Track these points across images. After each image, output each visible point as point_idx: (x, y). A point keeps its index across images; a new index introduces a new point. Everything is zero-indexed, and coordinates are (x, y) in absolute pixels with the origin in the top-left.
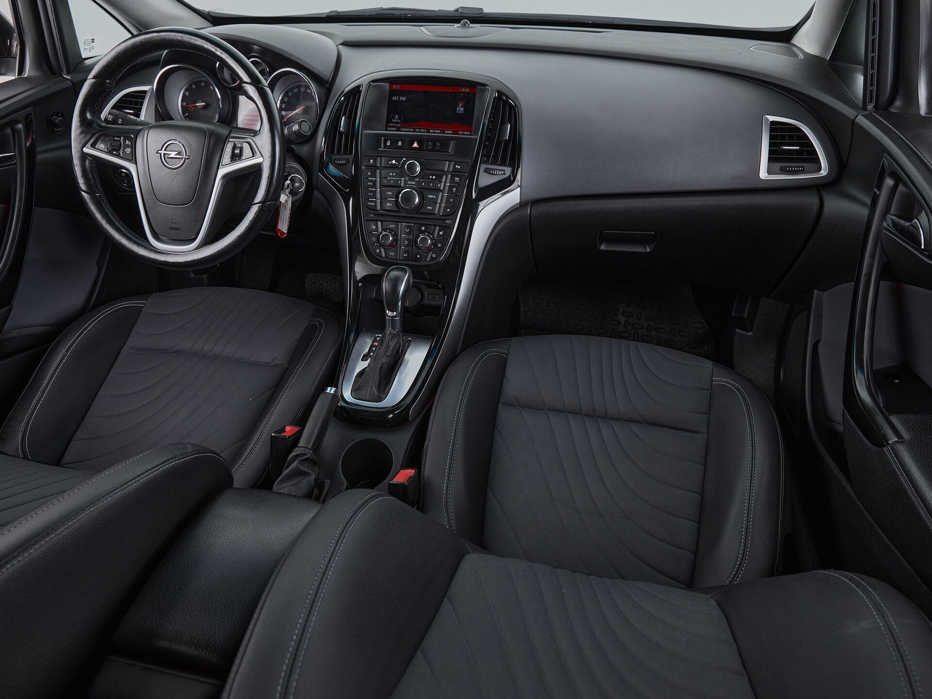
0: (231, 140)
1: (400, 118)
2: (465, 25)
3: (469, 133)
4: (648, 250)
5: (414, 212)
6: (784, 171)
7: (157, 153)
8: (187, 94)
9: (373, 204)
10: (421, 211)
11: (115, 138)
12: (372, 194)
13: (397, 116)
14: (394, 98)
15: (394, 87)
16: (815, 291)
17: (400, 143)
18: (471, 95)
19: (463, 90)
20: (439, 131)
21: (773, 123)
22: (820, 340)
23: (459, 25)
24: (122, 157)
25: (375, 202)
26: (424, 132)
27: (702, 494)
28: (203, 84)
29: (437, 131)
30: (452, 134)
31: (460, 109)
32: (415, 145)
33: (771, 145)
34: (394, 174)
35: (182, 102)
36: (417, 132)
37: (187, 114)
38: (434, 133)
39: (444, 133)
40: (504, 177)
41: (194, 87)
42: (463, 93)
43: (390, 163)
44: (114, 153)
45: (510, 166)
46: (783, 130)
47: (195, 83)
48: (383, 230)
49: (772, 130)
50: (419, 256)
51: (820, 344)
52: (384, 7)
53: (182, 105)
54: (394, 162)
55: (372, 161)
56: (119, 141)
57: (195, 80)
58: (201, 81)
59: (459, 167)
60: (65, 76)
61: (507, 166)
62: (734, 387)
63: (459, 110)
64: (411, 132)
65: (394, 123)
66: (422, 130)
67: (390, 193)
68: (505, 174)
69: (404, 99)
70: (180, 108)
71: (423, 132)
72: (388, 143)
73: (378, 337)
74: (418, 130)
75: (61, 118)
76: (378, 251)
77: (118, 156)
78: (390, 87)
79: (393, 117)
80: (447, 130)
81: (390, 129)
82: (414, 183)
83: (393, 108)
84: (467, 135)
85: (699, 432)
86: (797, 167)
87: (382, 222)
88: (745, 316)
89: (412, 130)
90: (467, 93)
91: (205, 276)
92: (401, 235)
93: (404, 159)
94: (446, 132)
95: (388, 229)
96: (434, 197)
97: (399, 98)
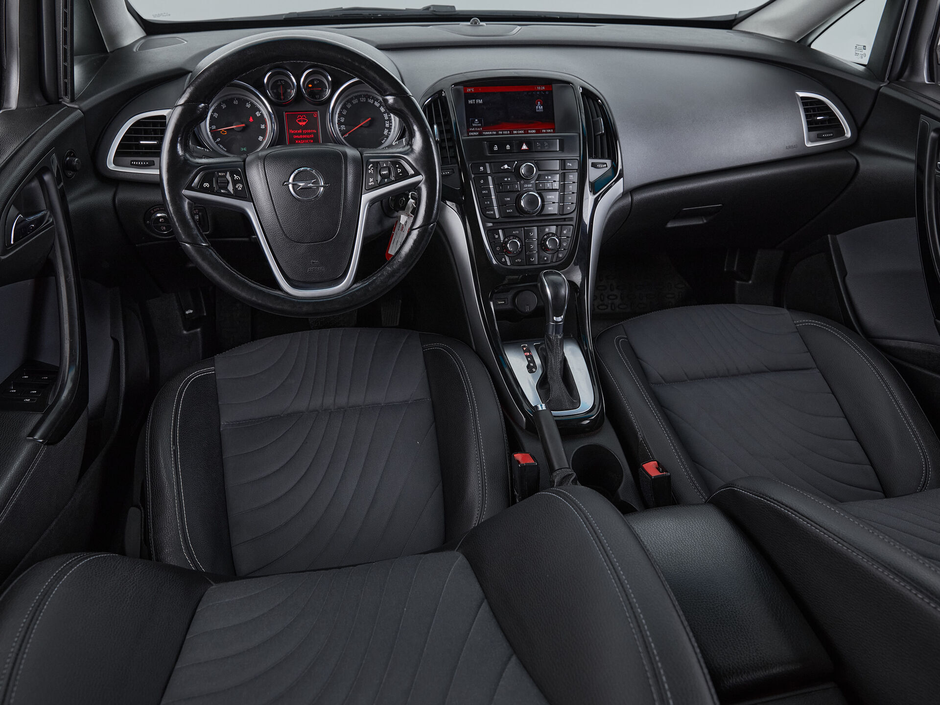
0: (371, 160)
1: (480, 122)
2: (476, 23)
3: (552, 131)
4: (705, 221)
5: (535, 214)
6: (820, 138)
7: (283, 185)
8: (216, 115)
9: (492, 212)
10: (543, 213)
11: (220, 174)
12: (489, 203)
13: (476, 120)
14: (470, 102)
15: (469, 90)
16: (829, 235)
17: (508, 147)
18: (547, 93)
19: (539, 88)
20: (523, 132)
21: (802, 98)
22: (846, 275)
23: (469, 23)
24: (232, 195)
25: (494, 210)
26: (508, 134)
27: (846, 417)
28: (236, 102)
29: (520, 132)
30: (536, 133)
31: (540, 108)
32: (524, 147)
33: (807, 117)
34: (509, 179)
35: (210, 126)
36: (500, 134)
37: (219, 140)
38: (517, 134)
39: (528, 133)
40: (607, 169)
41: (224, 106)
42: (540, 91)
43: (502, 168)
44: (222, 191)
45: (609, 158)
46: (811, 103)
47: (224, 102)
48: (505, 237)
49: (804, 104)
50: (545, 259)
51: (847, 278)
52: (344, 7)
53: (211, 130)
54: (506, 166)
55: (481, 168)
56: (225, 176)
57: (225, 98)
58: (233, 99)
59: (570, 165)
60: (68, 105)
61: (606, 159)
62: (819, 324)
63: (538, 109)
64: (494, 135)
65: (475, 127)
66: (505, 132)
67: (509, 199)
68: (607, 167)
69: (481, 101)
70: (209, 133)
71: (506, 134)
72: (496, 148)
73: (525, 346)
74: (501, 133)
75: (76, 159)
76: (503, 260)
77: (228, 195)
78: (465, 90)
79: (473, 122)
80: (530, 130)
81: (472, 134)
82: (530, 185)
83: (472, 112)
84: (551, 133)
85: (811, 368)
86: (827, 133)
87: (503, 229)
88: (735, 269)
89: (495, 133)
90: (543, 91)
91: (199, 330)
92: (525, 240)
93: (516, 162)
94: (529, 131)
95: (512, 236)
96: (553, 197)
97: (475, 101)
